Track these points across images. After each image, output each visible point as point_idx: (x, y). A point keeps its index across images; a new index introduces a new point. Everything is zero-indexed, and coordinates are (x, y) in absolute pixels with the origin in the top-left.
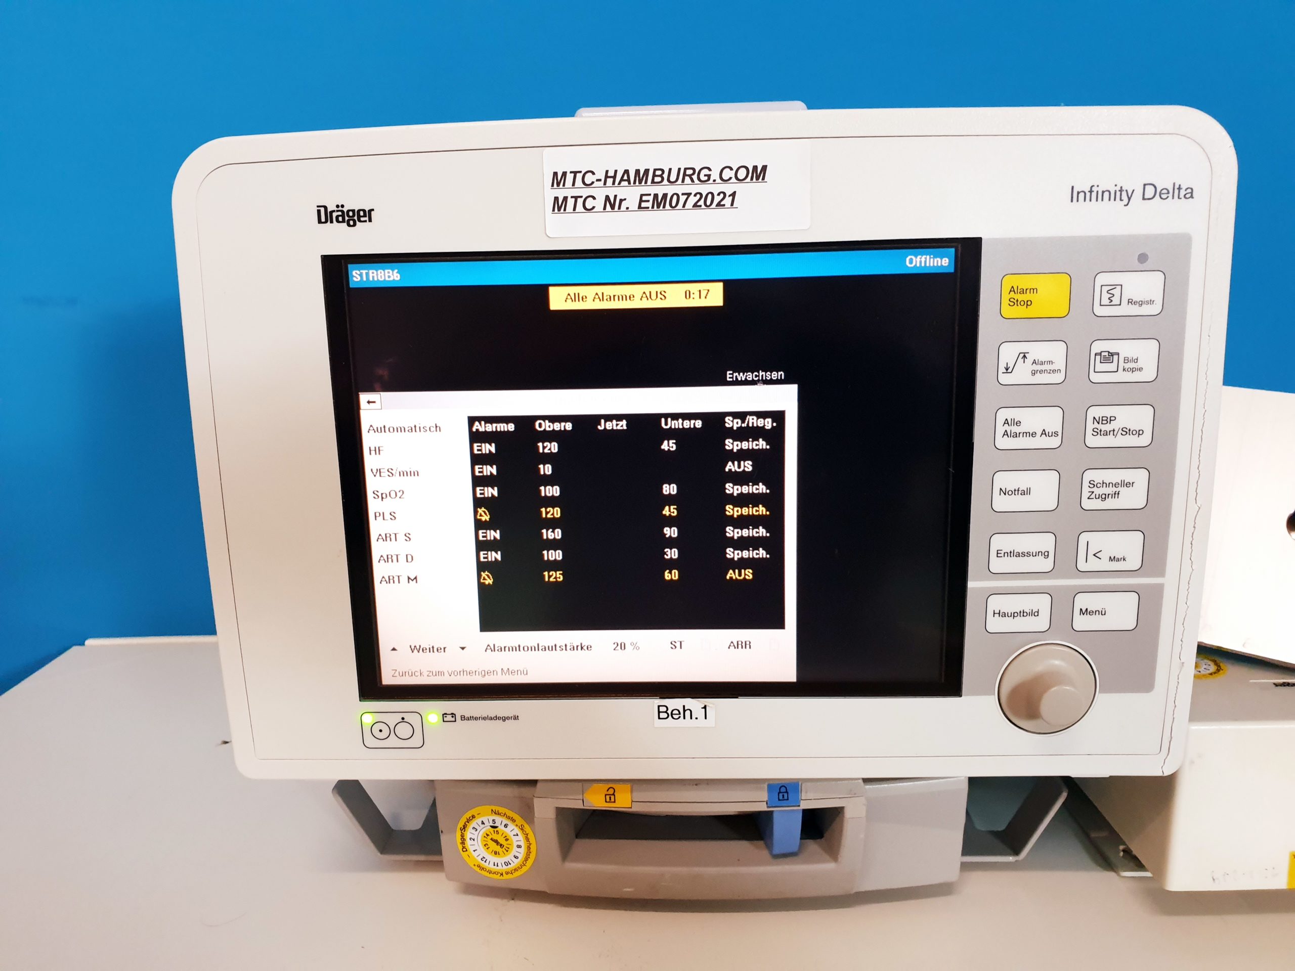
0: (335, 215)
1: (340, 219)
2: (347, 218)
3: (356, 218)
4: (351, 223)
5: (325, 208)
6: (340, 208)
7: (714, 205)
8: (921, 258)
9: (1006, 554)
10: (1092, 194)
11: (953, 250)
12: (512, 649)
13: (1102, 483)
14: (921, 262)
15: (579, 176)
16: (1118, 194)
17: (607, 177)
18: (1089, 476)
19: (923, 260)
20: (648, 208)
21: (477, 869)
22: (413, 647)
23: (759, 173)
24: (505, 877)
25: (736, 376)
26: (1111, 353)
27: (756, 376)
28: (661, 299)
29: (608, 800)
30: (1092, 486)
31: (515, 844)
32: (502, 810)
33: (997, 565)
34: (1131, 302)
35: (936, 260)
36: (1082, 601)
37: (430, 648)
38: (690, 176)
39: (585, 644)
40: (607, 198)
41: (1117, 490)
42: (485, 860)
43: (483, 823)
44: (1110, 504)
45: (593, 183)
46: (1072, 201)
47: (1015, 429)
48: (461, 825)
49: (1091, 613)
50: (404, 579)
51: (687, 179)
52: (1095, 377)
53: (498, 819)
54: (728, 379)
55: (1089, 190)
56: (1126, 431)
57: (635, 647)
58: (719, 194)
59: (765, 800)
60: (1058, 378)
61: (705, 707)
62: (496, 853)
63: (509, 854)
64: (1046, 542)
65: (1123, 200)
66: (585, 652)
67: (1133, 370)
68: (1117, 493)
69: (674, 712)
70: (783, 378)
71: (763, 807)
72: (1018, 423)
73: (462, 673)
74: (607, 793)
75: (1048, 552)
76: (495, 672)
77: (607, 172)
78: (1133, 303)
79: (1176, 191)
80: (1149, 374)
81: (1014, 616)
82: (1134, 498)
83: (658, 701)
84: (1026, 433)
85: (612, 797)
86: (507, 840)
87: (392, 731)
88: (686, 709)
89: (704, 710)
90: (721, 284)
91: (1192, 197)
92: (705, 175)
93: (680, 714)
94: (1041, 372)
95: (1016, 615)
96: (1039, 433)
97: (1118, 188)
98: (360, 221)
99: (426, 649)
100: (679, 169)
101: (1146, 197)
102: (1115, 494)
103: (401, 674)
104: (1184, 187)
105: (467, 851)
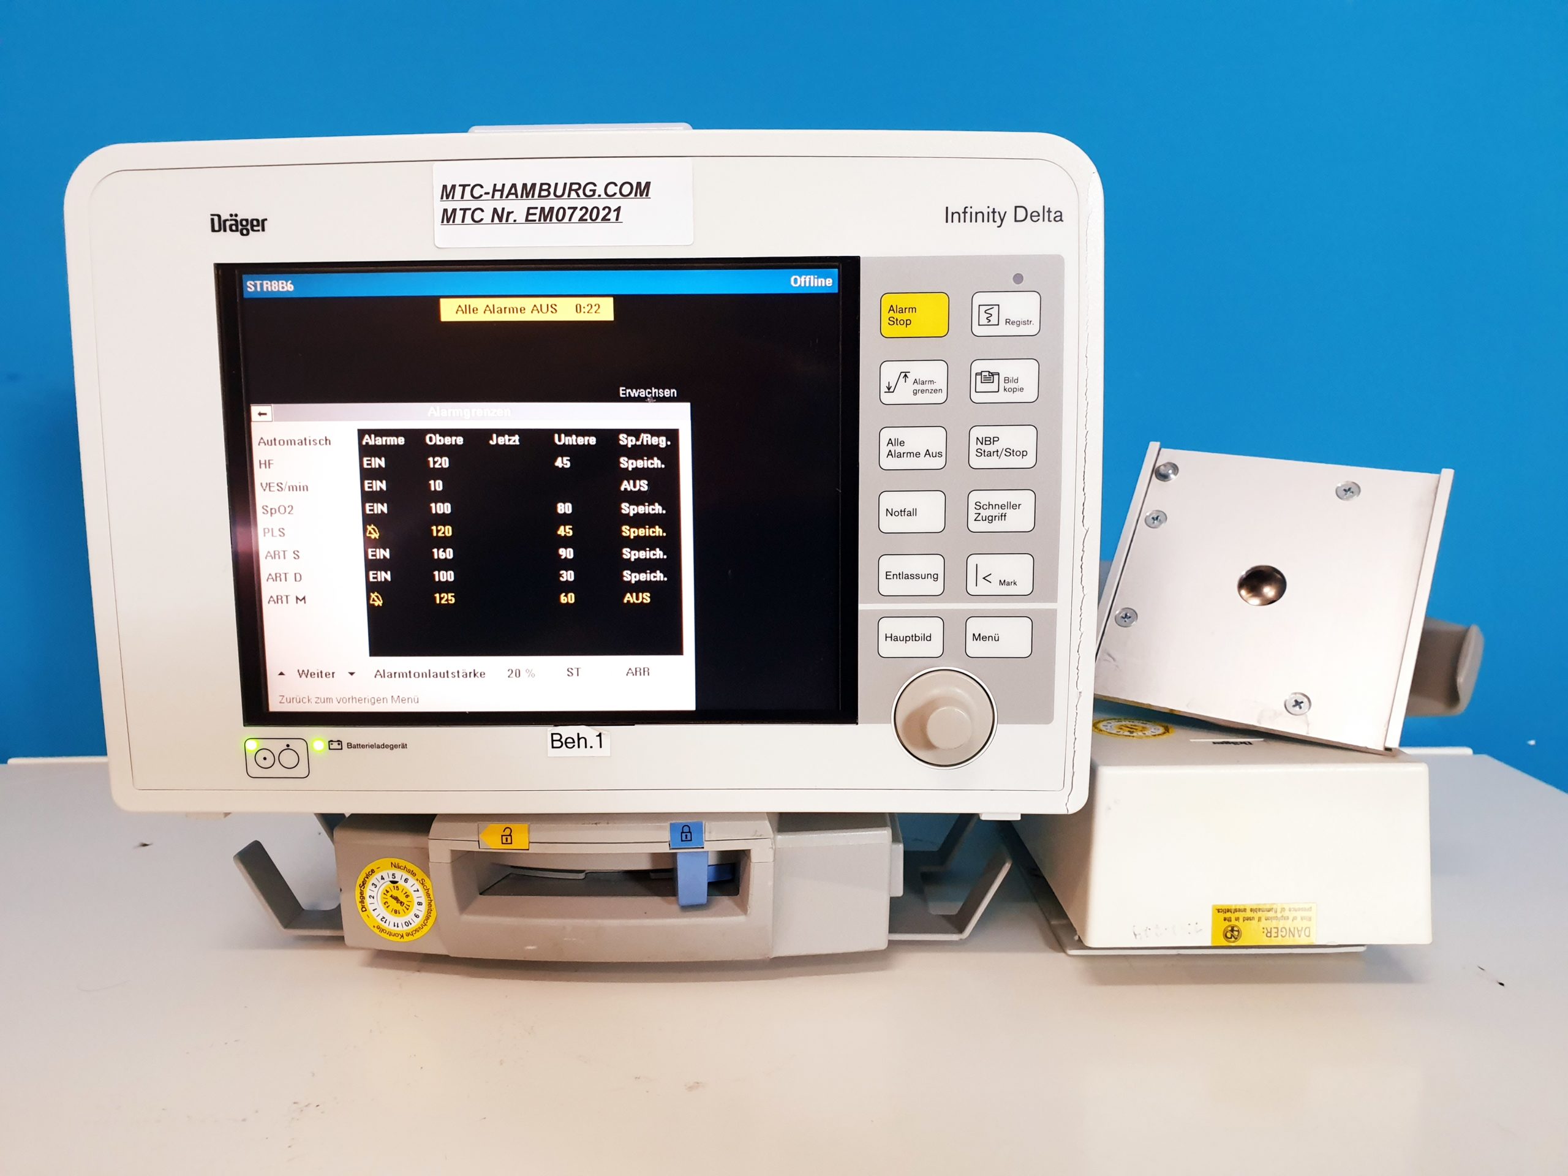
0: (228, 223)
1: (234, 228)
2: (240, 227)
3: (249, 227)
4: (245, 232)
5: (219, 216)
6: (234, 218)
7: (599, 219)
8: (805, 278)
9: (895, 576)
10: (965, 215)
11: (836, 270)
12: (402, 675)
13: (988, 504)
14: (805, 281)
15: (468, 189)
16: (991, 215)
17: (495, 190)
18: (975, 497)
19: (807, 280)
20: (535, 221)
21: (377, 931)
22: (301, 672)
23: (642, 190)
24: (406, 939)
25: (629, 393)
26: (991, 373)
27: (649, 393)
28: (552, 312)
29: (504, 841)
30: (978, 507)
31: (416, 901)
32: (402, 863)
33: (887, 587)
34: (1009, 322)
35: (820, 280)
36: (975, 626)
37: (318, 673)
38: (576, 191)
39: (478, 671)
40: (495, 210)
41: (1004, 511)
42: (384, 920)
43: (383, 878)
44: (997, 526)
45: (481, 196)
46: (947, 222)
47: (899, 449)
48: (360, 881)
49: (984, 638)
50: (292, 599)
51: (573, 194)
52: (976, 397)
53: (400, 875)
54: (621, 396)
55: (963, 211)
56: (1010, 452)
57: (531, 674)
58: (604, 209)
59: (668, 840)
60: (940, 398)
61: (600, 735)
62: (396, 912)
63: (409, 913)
64: (934, 565)
65: (996, 222)
66: (478, 680)
67: (1014, 390)
68: (1003, 515)
69: (568, 741)
70: (676, 396)
71: (665, 849)
72: (902, 443)
73: (351, 700)
74: (504, 834)
75: (937, 575)
76: (385, 700)
77: (495, 185)
78: (1010, 323)
79: (1046, 214)
80: (1030, 394)
81: (906, 640)
82: (1020, 520)
83: (551, 729)
84: (910, 453)
85: (509, 838)
86: (407, 896)
87: (277, 759)
88: (580, 737)
89: (599, 738)
90: (611, 299)
91: (1061, 220)
92: (590, 190)
93: (574, 742)
94: (922, 391)
95: (908, 639)
96: (923, 453)
97: (991, 210)
98: (253, 230)
99: (314, 674)
100: (565, 184)
101: (1017, 219)
102: (1002, 516)
103: (288, 701)
104: (1053, 210)
105: (366, 910)
